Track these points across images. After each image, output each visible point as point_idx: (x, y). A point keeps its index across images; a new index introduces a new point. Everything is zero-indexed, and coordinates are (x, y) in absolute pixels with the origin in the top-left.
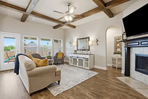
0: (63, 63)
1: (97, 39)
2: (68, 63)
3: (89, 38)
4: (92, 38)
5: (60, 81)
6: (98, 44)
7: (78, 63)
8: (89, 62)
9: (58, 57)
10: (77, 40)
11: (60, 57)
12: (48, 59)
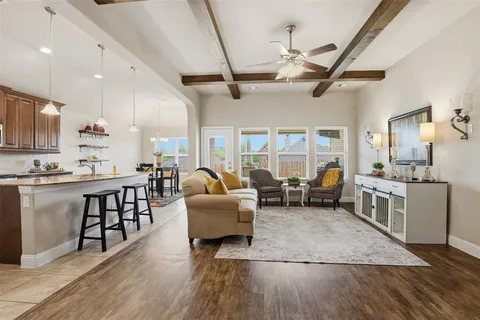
0: (336, 204)
1: (458, 111)
2: (350, 207)
3: (428, 110)
4: (442, 112)
5: (252, 237)
6: (470, 131)
7: (374, 211)
8: (404, 212)
9: (324, 185)
10: (389, 123)
11: (329, 182)
12: (290, 185)
